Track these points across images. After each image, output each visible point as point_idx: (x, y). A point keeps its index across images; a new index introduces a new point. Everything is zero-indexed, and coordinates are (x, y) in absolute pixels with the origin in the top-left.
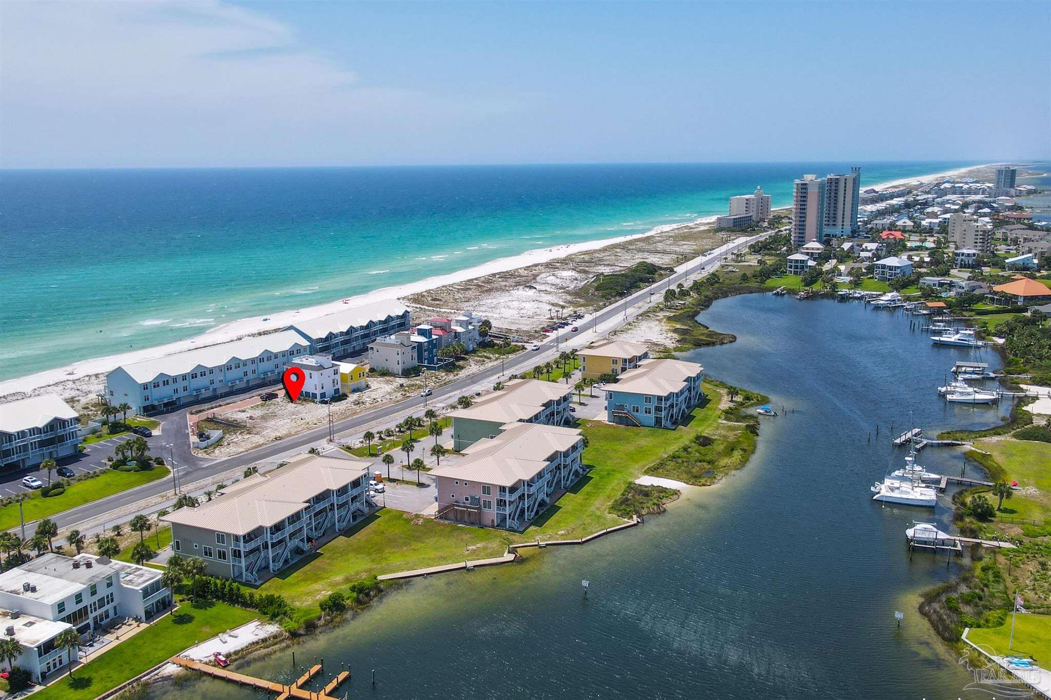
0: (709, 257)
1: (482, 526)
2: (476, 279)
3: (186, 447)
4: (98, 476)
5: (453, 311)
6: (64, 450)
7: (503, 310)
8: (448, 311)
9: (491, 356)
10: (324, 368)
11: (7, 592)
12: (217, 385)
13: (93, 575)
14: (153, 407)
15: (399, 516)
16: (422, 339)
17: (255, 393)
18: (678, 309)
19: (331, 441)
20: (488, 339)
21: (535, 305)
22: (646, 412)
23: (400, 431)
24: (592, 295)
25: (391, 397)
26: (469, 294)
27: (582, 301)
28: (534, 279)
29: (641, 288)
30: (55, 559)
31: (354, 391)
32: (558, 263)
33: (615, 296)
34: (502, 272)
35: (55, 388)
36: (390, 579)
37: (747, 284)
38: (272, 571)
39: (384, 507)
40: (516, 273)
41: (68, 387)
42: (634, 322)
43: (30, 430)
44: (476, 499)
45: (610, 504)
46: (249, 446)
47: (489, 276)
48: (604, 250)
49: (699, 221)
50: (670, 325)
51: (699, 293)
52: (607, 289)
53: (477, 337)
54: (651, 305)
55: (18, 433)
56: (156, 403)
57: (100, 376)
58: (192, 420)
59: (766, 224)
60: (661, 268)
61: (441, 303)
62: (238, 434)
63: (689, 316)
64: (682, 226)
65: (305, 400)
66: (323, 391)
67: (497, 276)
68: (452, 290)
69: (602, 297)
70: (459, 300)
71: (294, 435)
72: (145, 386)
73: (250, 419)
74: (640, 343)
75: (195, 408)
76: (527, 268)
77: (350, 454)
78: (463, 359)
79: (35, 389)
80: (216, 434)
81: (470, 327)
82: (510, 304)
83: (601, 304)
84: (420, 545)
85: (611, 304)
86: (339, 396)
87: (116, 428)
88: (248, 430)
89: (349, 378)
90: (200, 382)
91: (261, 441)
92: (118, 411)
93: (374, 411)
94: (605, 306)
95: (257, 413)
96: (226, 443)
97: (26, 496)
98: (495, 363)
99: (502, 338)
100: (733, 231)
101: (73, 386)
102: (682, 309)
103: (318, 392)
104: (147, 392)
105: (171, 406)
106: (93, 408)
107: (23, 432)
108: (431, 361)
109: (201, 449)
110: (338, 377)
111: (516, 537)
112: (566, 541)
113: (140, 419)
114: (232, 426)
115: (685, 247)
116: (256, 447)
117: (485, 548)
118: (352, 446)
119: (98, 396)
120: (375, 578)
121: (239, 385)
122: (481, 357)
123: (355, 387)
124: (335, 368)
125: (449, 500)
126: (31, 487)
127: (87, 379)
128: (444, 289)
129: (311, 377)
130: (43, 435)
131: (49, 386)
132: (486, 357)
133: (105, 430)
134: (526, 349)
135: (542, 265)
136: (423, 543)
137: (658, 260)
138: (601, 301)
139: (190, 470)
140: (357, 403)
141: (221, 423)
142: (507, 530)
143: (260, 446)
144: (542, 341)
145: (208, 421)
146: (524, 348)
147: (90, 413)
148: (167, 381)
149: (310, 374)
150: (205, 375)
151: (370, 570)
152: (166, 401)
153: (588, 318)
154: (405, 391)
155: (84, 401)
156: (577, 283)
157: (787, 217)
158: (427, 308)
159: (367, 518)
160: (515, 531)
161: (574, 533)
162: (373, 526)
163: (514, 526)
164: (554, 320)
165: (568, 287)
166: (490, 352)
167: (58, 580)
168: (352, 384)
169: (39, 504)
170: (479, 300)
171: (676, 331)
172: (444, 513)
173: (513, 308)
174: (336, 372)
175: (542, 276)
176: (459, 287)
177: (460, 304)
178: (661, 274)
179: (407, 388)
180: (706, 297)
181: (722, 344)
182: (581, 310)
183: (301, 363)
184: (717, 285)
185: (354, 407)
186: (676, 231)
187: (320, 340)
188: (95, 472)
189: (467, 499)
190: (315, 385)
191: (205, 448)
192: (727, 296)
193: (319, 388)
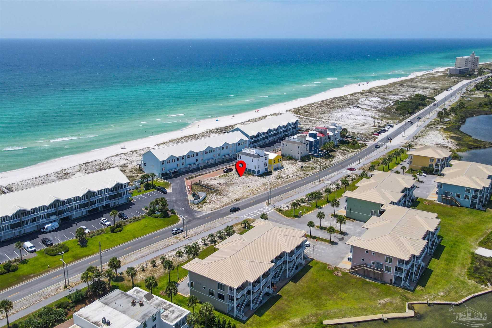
0: (450, 92)
1: (384, 283)
2: (325, 100)
3: (186, 203)
4: (140, 220)
5: (317, 119)
6: (122, 201)
7: (345, 120)
8: (315, 119)
9: (348, 149)
10: (260, 157)
11: (92, 322)
12: (200, 162)
13: (144, 313)
14: (166, 174)
15: (324, 267)
16: (312, 139)
17: (220, 167)
18: (447, 124)
19: (269, 204)
20: (345, 139)
21: (363, 117)
22: (465, 198)
23: (309, 200)
24: (394, 112)
25: (297, 175)
26: (324, 109)
27: (388, 116)
28: (357, 101)
29: (420, 109)
30: (120, 295)
31: (276, 169)
32: (367, 92)
33: (407, 114)
34: (338, 97)
35: (116, 158)
36: (331, 325)
37: (482, 109)
38: (251, 309)
39: (313, 259)
40: (346, 98)
41: (122, 157)
42: (425, 131)
43: (104, 190)
44: (380, 264)
45: (466, 270)
46: (222, 204)
47: (332, 99)
48: (390, 85)
49: (435, 70)
50: (447, 133)
51: (456, 114)
52: (403, 110)
53: (339, 138)
54: (430, 120)
55: (98, 191)
56: (168, 172)
57: (138, 152)
58: (188, 183)
59: (476, 73)
60: (427, 98)
61: (310, 114)
62: (214, 195)
63: (456, 128)
64: (427, 73)
65: (248, 174)
66: (259, 169)
67: (336, 99)
68: (314, 107)
69: (401, 114)
70: (319, 113)
71: (246, 198)
72: (163, 162)
73: (220, 185)
74: (433, 145)
75: (189, 175)
76: (351, 95)
77: (282, 215)
78: (334, 151)
79: (106, 158)
80: (202, 195)
81: (336, 132)
82: (348, 116)
83: (400, 118)
84: (344, 295)
85: (406, 119)
86: (267, 172)
87: (148, 187)
88: (220, 193)
89: (273, 162)
90: (191, 160)
91: (228, 201)
92: (149, 177)
93: (289, 184)
94: (403, 120)
95: (223, 181)
96: (208, 201)
97: (102, 231)
98: (352, 154)
99: (351, 138)
100: (459, 77)
101: (125, 157)
102: (450, 123)
103: (256, 170)
104: (164, 166)
105: (176, 174)
106: (135, 172)
107: (101, 191)
108: (315, 152)
109: (195, 205)
110: (267, 161)
111: (409, 295)
112: (447, 302)
113: (160, 181)
114: (210, 189)
115: (434, 85)
116: (225, 205)
117: (391, 303)
118: (282, 209)
119: (138, 165)
120: (322, 323)
121: (211, 162)
122: (343, 150)
123: (276, 167)
124: (266, 156)
125: (360, 261)
126: (105, 225)
127: (131, 153)
128: (310, 106)
129: (253, 161)
130: (111, 192)
131: (113, 156)
132: (346, 150)
133: (142, 187)
134: (367, 146)
135: (359, 93)
136: (346, 293)
137: (422, 92)
138: (400, 117)
139: (190, 219)
140: (278, 177)
141: (204, 186)
142: (401, 287)
143: (228, 204)
144: (375, 141)
145: (197, 185)
146: (366, 145)
147: (134, 175)
148: (174, 159)
149: (253, 159)
150: (194, 156)
151: (316, 315)
152: (173, 171)
153: (396, 127)
154: (304, 171)
155: (130, 166)
156: (383, 105)
157: (488, 69)
158: (303, 117)
159: (304, 267)
160: (408, 289)
161: (450, 295)
162: (309, 274)
163: (407, 286)
164: (376, 128)
165: (378, 107)
166: (346, 147)
167: (123, 315)
168: (274, 165)
169: (109, 237)
170: (330, 113)
171: (452, 138)
172: (355, 270)
173: (351, 119)
174: (266, 159)
175: (361, 100)
176: (317, 105)
177: (320, 115)
178: (428, 101)
179: (305, 169)
180: (461, 116)
181: (485, 148)
182: (391, 122)
183: (247, 152)
184: (464, 109)
185: (277, 180)
186: (426, 76)
187: (253, 137)
188: (139, 217)
189: (373, 263)
190: (255, 166)
191: (197, 204)
192: (473, 116)
193: (257, 167)
